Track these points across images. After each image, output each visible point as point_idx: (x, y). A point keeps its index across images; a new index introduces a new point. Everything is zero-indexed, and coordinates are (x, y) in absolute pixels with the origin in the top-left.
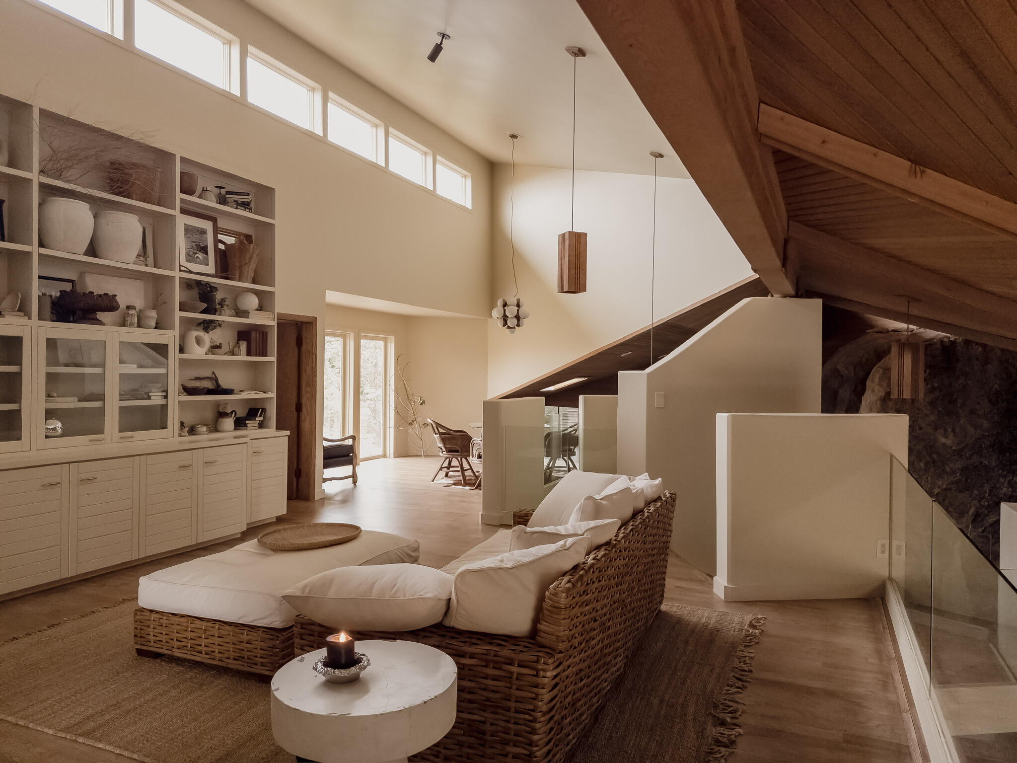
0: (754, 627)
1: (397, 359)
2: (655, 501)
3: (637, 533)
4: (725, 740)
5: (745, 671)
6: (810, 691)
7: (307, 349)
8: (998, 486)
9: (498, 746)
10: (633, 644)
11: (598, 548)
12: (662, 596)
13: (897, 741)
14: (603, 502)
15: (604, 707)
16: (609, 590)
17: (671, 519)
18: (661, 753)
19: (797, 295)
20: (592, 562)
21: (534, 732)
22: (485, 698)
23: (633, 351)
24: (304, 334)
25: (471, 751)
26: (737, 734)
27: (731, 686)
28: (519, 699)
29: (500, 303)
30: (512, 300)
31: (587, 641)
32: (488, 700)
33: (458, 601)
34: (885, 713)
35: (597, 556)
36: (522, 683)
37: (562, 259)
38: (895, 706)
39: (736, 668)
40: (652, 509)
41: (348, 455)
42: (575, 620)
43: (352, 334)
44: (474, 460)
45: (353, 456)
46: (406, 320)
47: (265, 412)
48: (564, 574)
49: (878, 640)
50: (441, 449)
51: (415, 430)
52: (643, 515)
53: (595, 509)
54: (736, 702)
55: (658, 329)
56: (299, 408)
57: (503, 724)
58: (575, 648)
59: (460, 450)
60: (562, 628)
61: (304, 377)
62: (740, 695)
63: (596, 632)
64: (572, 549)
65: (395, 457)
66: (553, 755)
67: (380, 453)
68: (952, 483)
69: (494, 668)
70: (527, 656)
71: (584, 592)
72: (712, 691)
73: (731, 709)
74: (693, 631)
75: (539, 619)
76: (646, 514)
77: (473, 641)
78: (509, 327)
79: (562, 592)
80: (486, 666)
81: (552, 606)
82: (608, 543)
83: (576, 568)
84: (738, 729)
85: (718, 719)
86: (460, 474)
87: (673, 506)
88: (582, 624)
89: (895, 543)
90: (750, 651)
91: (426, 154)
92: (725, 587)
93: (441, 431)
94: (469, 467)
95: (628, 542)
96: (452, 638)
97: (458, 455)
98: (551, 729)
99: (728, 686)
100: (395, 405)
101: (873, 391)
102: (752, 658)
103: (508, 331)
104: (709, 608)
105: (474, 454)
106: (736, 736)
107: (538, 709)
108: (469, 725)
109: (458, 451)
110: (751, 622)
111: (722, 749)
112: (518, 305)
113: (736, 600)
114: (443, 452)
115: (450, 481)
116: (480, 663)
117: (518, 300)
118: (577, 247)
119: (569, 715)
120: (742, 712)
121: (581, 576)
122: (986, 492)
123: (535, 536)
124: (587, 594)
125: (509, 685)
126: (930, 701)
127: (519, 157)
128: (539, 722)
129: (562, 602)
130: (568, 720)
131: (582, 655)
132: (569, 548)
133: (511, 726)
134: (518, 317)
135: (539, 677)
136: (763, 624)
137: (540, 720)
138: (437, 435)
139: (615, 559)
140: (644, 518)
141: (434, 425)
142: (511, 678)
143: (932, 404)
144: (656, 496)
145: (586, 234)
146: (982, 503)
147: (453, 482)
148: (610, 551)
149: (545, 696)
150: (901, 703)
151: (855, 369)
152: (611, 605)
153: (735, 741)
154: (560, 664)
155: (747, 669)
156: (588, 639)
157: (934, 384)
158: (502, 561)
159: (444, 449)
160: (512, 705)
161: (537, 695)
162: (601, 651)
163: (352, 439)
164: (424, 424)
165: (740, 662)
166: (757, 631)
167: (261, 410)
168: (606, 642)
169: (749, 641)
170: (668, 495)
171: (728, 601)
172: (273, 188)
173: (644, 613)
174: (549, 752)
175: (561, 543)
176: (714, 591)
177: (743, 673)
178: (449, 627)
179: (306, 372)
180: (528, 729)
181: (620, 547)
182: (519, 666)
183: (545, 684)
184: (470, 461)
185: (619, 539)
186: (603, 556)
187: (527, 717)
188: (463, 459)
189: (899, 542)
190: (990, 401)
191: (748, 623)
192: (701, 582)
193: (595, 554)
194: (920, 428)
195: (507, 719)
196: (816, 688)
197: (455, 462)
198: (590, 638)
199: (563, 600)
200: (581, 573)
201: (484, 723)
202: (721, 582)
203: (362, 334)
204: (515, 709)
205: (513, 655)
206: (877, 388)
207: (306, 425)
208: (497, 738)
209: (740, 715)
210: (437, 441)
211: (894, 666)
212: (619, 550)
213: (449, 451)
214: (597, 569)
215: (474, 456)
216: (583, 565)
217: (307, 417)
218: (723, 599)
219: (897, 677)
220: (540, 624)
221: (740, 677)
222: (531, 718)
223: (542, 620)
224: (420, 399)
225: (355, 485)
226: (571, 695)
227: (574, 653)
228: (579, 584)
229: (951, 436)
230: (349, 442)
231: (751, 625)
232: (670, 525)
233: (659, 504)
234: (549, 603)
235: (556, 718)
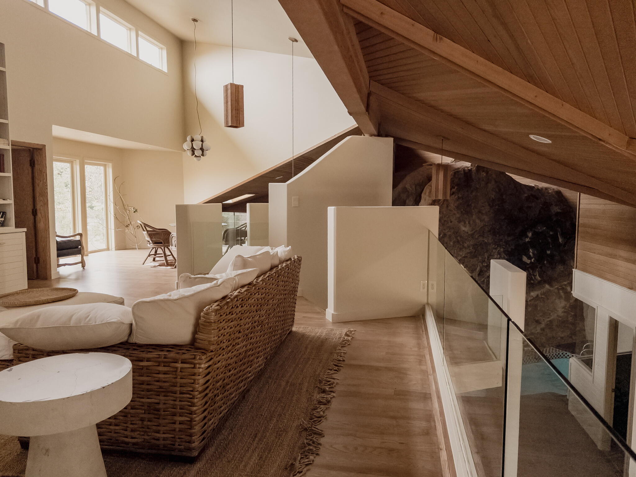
0: (348, 336)
1: (114, 180)
2: (287, 261)
3: (272, 279)
4: (324, 401)
5: (340, 361)
6: (377, 369)
7: (39, 169)
8: (492, 254)
9: (169, 417)
10: (271, 350)
11: (243, 287)
12: (293, 321)
13: (424, 391)
14: (249, 259)
15: (248, 390)
16: (250, 313)
17: (298, 273)
18: (283, 413)
19: (379, 135)
20: (237, 294)
21: (193, 405)
22: (158, 387)
23: (283, 176)
24: (36, 158)
25: (149, 423)
26: (332, 397)
27: (331, 370)
28: (182, 385)
29: (189, 139)
30: (198, 137)
31: (233, 346)
32: (161, 387)
33: (136, 323)
34: (419, 377)
35: (241, 291)
36: (184, 374)
37: (226, 102)
38: (425, 373)
39: (335, 359)
40: (284, 265)
41: (77, 247)
42: (222, 331)
43: (78, 161)
44: (173, 249)
45: (81, 248)
46: (120, 152)
47: (5, 215)
48: (216, 301)
49: (419, 338)
50: (149, 242)
51: (130, 231)
52: (277, 268)
53: (244, 263)
54: (334, 379)
55: (298, 160)
56: (35, 213)
57: (172, 402)
58: (223, 349)
59: (163, 243)
60: (212, 336)
61: (38, 189)
62: (336, 375)
63: (240, 340)
64: (221, 285)
65: (116, 250)
66: (208, 420)
67: (104, 247)
68: (468, 253)
69: (164, 366)
70: (187, 356)
71: (229, 313)
72: (319, 374)
73: (330, 382)
74: (311, 341)
75: (197, 331)
76: (280, 268)
77: (150, 350)
78: (196, 156)
79: (212, 312)
80: (158, 366)
81: (205, 322)
82: (250, 284)
83: (224, 298)
84: (332, 394)
85: (321, 389)
86: (163, 259)
87: (300, 265)
88: (229, 334)
89: (430, 282)
90: (345, 349)
91: (130, 29)
92: (332, 314)
93: (149, 229)
94: (170, 254)
95: (265, 283)
96: (135, 349)
97: (161, 245)
98: (206, 403)
99: (329, 370)
100: (114, 213)
101: (425, 200)
102: (345, 353)
103: (195, 159)
104: (322, 327)
105: (173, 244)
106: (331, 398)
107: (196, 389)
108: (148, 406)
109: (161, 243)
110: (346, 333)
111: (322, 406)
112: (202, 141)
113: (339, 322)
114: (150, 244)
115: (157, 264)
116: (155, 364)
117: (202, 137)
118: (236, 94)
119: (221, 394)
120: (336, 384)
121: (228, 302)
122: (486, 258)
123: (197, 280)
124: (232, 314)
125: (175, 376)
126: (443, 367)
127: (199, 37)
128: (197, 398)
129: (212, 319)
130: (220, 396)
131: (230, 354)
132: (219, 285)
133: (177, 403)
134: (202, 149)
135: (196, 368)
136: (354, 334)
137: (197, 397)
138: (145, 232)
139: (255, 294)
140: (278, 270)
141: (142, 224)
142: (176, 371)
143: (458, 207)
144: (288, 258)
145: (242, 86)
146: (484, 265)
147: (158, 264)
148: (251, 288)
149: (201, 380)
150: (429, 371)
151: (416, 187)
152: (252, 323)
153: (330, 401)
154: (212, 359)
155: (342, 359)
156: (234, 344)
157: (459, 195)
158: (170, 296)
159: (151, 242)
160: (178, 389)
161: (194, 380)
162: (245, 353)
163: (79, 236)
164: (137, 226)
165: (338, 356)
166: (349, 338)
167: (2, 213)
168: (249, 347)
169: (344, 344)
170: (296, 257)
171: (335, 322)
172: (2, 44)
173: (279, 331)
174: (205, 417)
175: (215, 282)
176: (326, 318)
177: (339, 362)
178: (133, 343)
179: (38, 185)
180: (189, 404)
181: (259, 286)
182: (182, 363)
183: (200, 373)
184: (170, 249)
185: (258, 281)
186: (246, 291)
187: (188, 396)
188: (166, 249)
189: (433, 282)
190: (489, 205)
191: (345, 333)
192: (318, 313)
193: (241, 290)
194: (451, 222)
195: (175, 399)
196: (381, 367)
197: (160, 251)
198: (236, 344)
199: (213, 317)
200: (228, 300)
201: (158, 403)
202: (330, 311)
203: (85, 161)
204: (180, 392)
205: (178, 356)
206: (427, 198)
207: (41, 225)
208: (168, 413)
209: (335, 386)
210: (146, 236)
211: (426, 352)
212: (258, 288)
213: (155, 243)
214: (240, 299)
215: (173, 245)
216: (230, 296)
217: (42, 219)
218: (331, 321)
219: (428, 357)
220: (197, 335)
221: (337, 364)
222: (191, 396)
223: (199, 332)
224: (134, 208)
225: (84, 268)
226: (221, 381)
227: (223, 353)
228: (226, 307)
229: (468, 225)
230: (78, 238)
231: (347, 335)
232: (298, 277)
233: (289, 262)
234: (203, 320)
235: (209, 395)
